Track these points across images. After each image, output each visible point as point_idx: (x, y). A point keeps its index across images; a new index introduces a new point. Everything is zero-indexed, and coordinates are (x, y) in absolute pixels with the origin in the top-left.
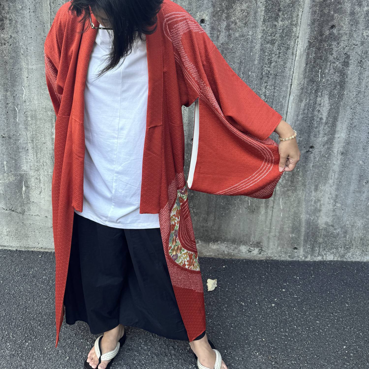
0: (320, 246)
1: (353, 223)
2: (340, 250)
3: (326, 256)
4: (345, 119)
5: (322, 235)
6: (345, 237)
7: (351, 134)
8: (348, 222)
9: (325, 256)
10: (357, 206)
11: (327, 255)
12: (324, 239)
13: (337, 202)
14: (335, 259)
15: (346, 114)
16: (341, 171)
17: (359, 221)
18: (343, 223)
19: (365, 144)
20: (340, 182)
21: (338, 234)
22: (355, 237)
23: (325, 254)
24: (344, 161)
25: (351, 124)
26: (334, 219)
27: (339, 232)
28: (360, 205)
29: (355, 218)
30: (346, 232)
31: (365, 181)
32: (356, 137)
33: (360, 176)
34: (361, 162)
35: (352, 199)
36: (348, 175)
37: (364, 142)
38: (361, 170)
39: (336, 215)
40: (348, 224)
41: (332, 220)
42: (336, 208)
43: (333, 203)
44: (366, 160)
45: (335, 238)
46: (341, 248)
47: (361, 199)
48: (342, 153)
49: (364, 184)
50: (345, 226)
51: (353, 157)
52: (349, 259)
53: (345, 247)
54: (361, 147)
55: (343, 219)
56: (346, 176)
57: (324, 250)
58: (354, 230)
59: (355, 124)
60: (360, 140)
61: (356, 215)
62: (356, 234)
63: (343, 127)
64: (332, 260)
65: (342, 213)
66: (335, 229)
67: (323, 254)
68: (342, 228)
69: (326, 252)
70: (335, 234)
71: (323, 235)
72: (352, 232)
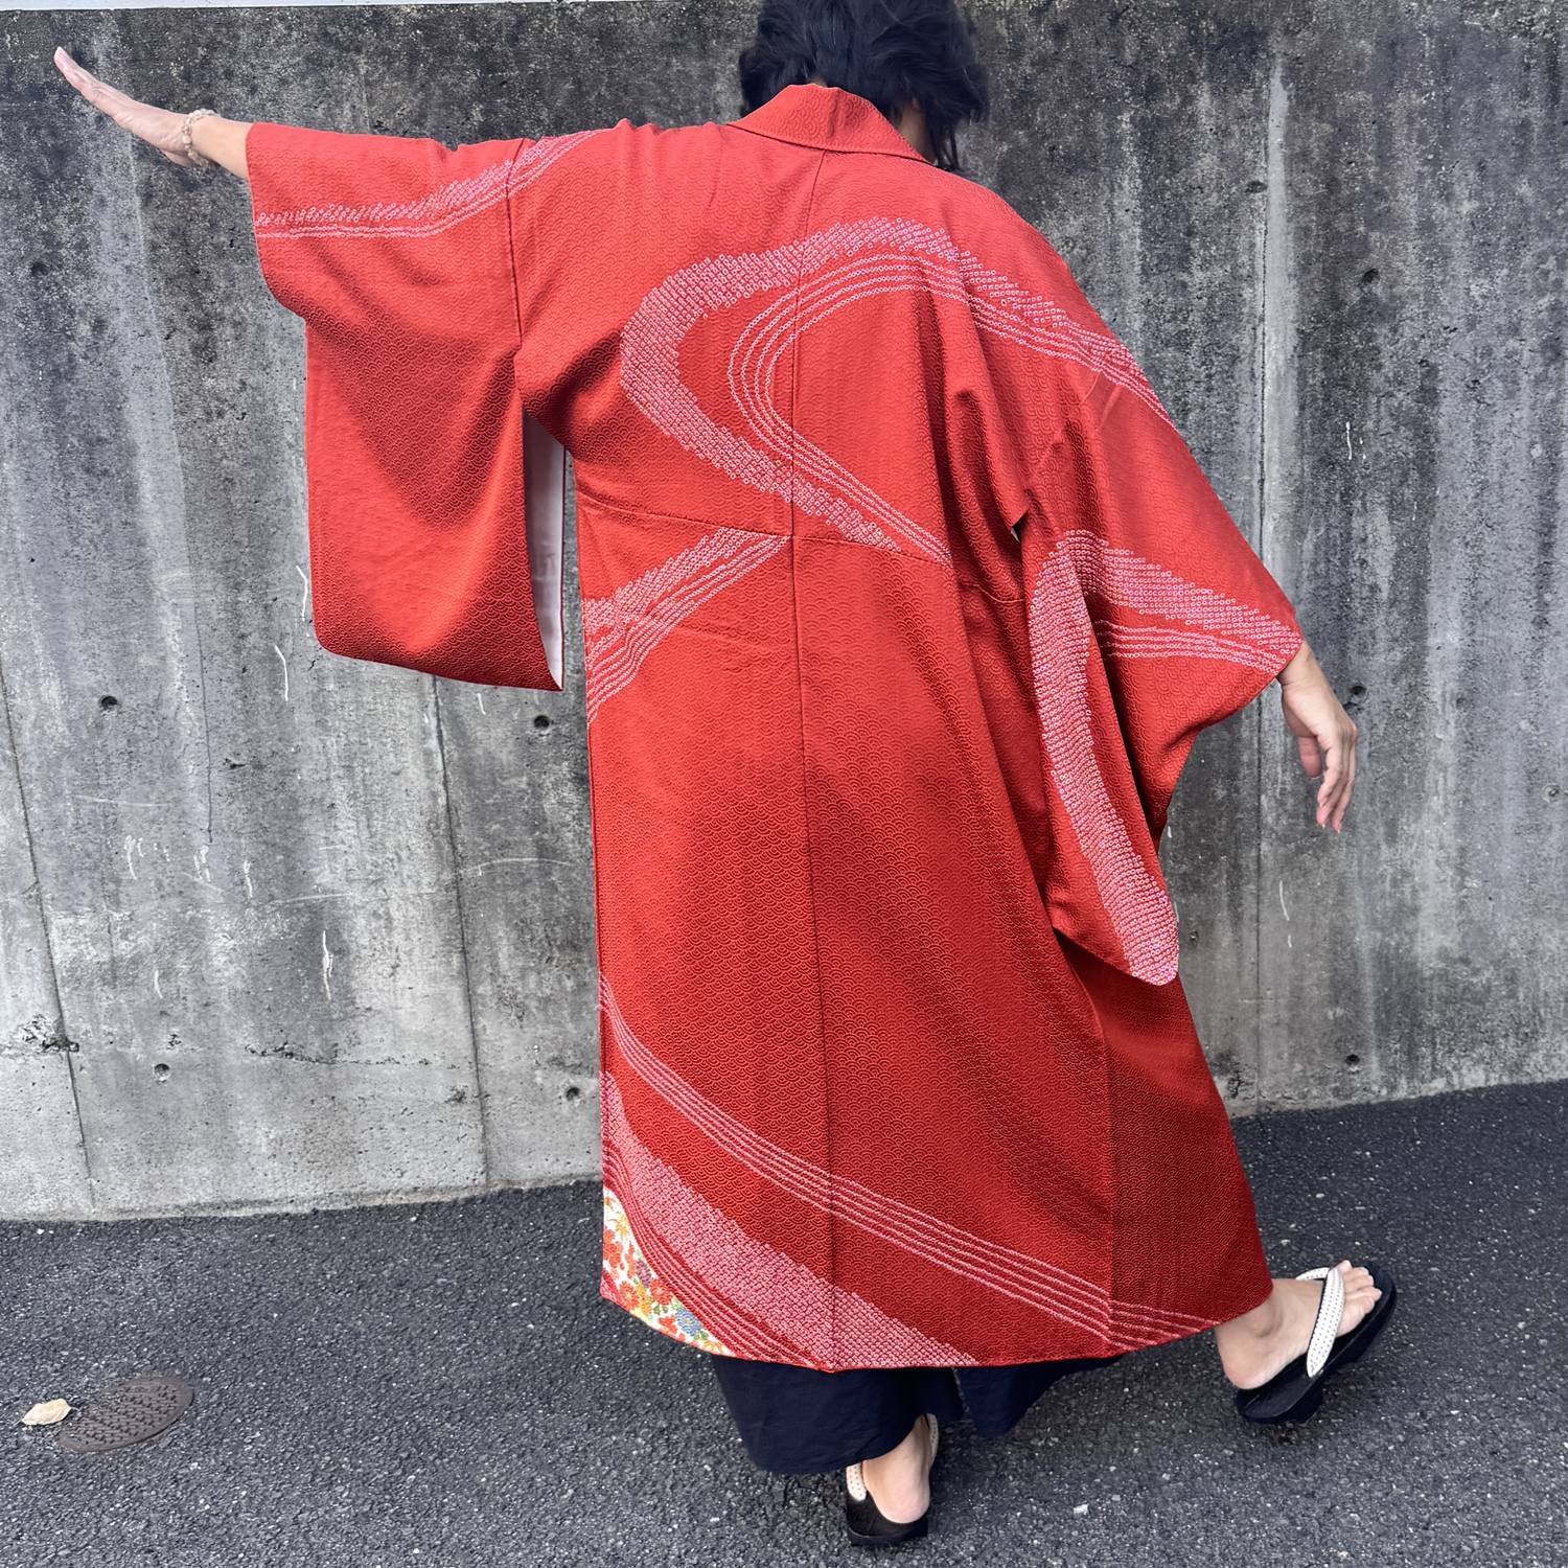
0: (1434, 1038)
1: (1533, 943)
2: (1503, 1047)
3: (1460, 1075)
4: (1453, 582)
5: (1435, 998)
6: (1513, 995)
7: (1479, 632)
8: (1514, 943)
9: (1454, 1073)
10: (1534, 880)
11: (1464, 1071)
12: (1443, 1013)
13: (1468, 874)
14: (1493, 1083)
15: (1453, 565)
16: (1466, 764)
17: (1551, 931)
18: (1498, 945)
19: (1528, 660)
20: (1466, 801)
21: (1488, 989)
22: (1546, 994)
23: (1455, 1068)
24: (1467, 726)
25: (1474, 598)
26: (1466, 935)
27: (1488, 980)
28: (1545, 874)
29: (1537, 924)
30: (1512, 979)
31: (1549, 789)
32: (1494, 638)
33: (1530, 774)
34: (1524, 725)
35: (1514, 856)
36: (1491, 774)
37: (1523, 656)
38: (1527, 751)
39: (1471, 921)
40: (1514, 950)
41: (1459, 939)
42: (1466, 897)
43: (1453, 880)
44: (1540, 716)
45: (1480, 1003)
46: (1506, 1036)
47: (1545, 854)
48: (1458, 701)
49: (1547, 799)
50: (1506, 955)
51: (1495, 710)
52: (1539, 1075)
53: (1517, 1034)
54: (1518, 675)
55: (1495, 933)
56: (1481, 780)
57: (1451, 1051)
58: (1538, 965)
59: (1486, 595)
60: (1510, 649)
61: (1537, 910)
62: (1547, 980)
63: (1450, 609)
64: (1481, 1084)
65: (1490, 910)
66: (1476, 972)
67: (1449, 1068)
68: (1497, 964)
69: (1458, 1057)
70: (1479, 988)
71: (1439, 999)
72: (1535, 976)
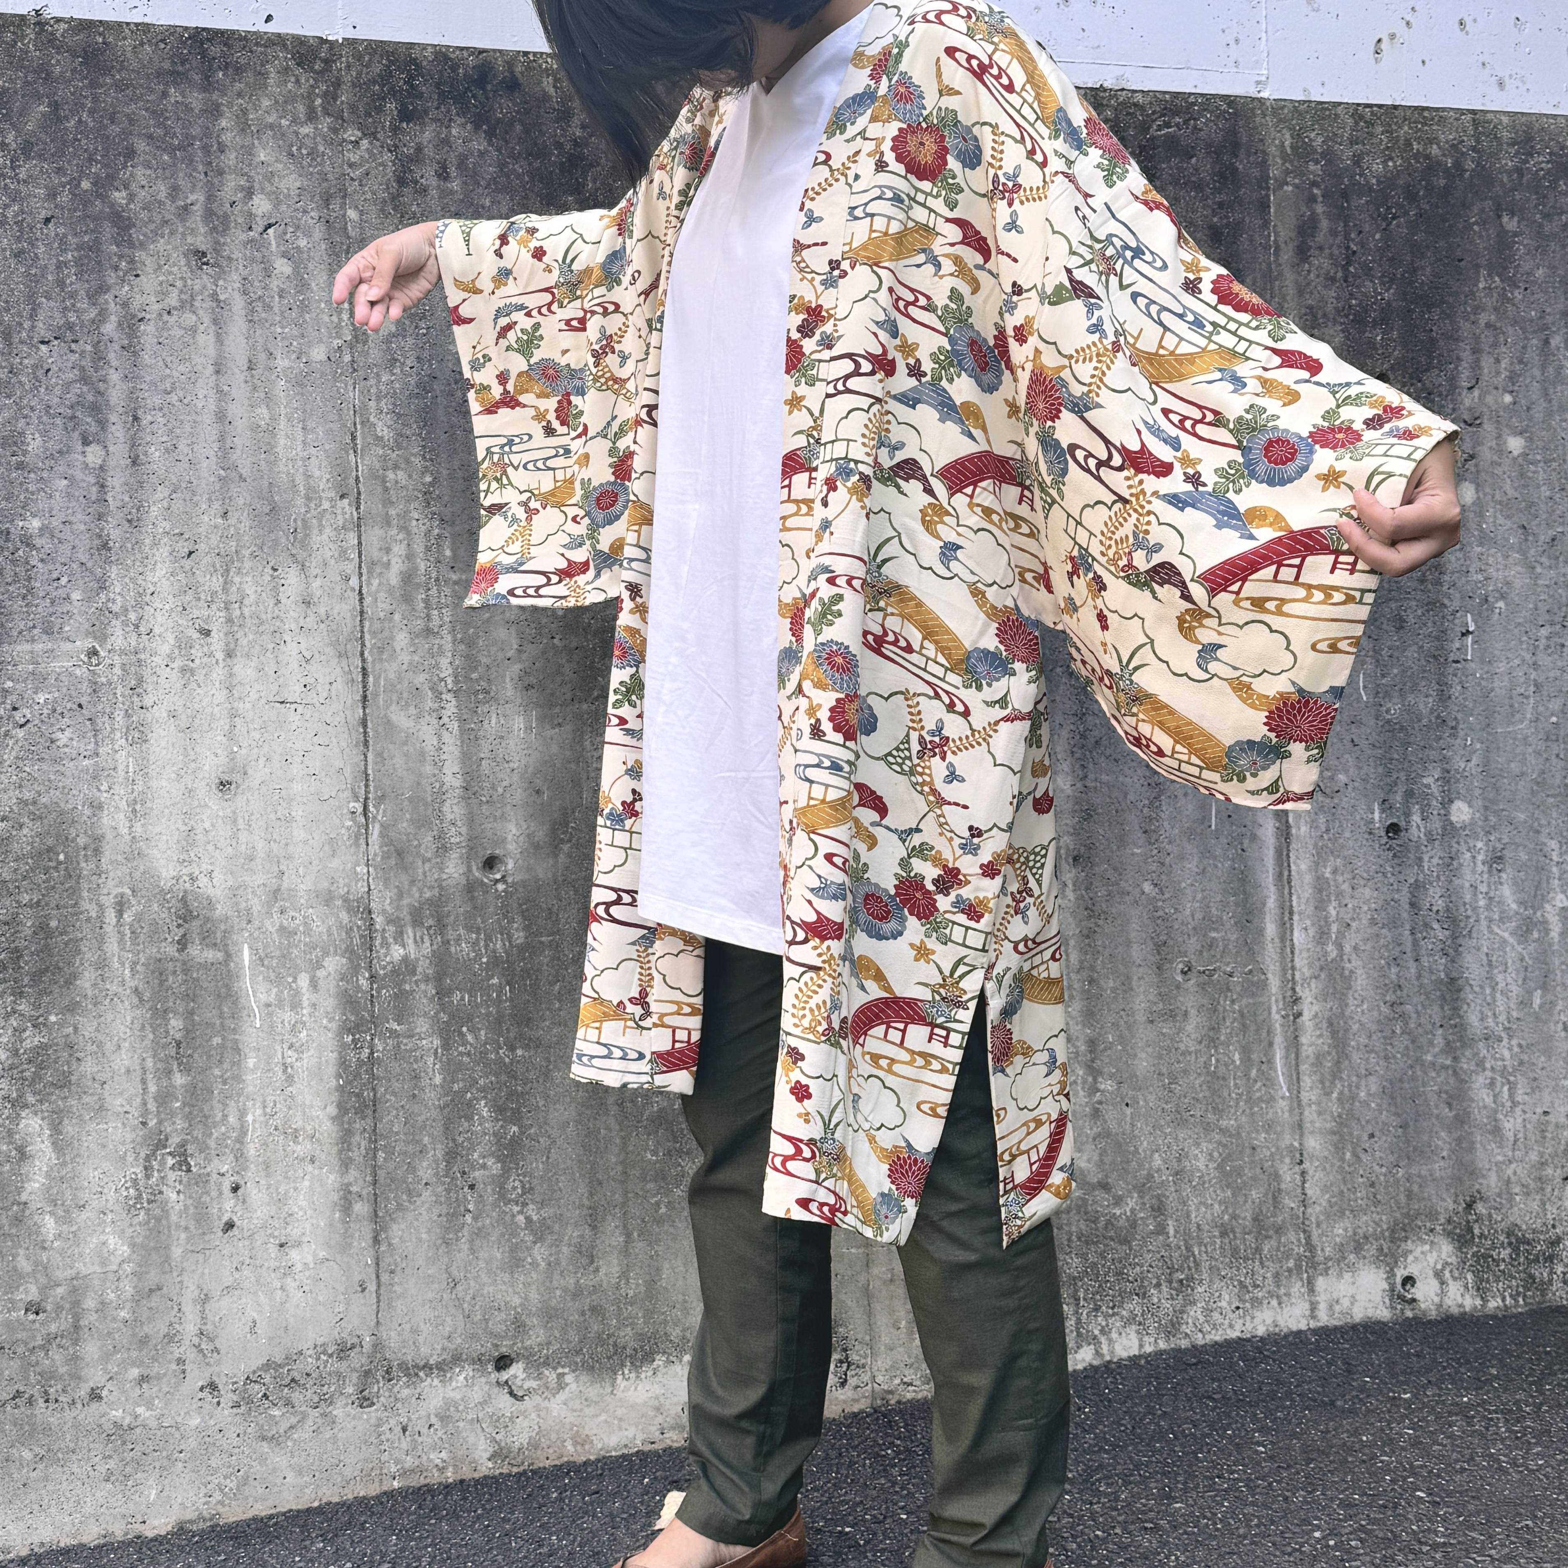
0: (1076, 1291)
1: (1179, 1160)
2: (1156, 1300)
3: (1110, 1341)
5: (1074, 1238)
6: (1161, 1230)
7: (1091, 776)
8: (1157, 1161)
9: (1103, 1339)
10: (1174, 1081)
11: (1114, 1335)
12: (1084, 1256)
13: (1100, 1073)
14: (1148, 1349)
16: (1088, 935)
17: (1197, 1145)
18: (1141, 1166)
19: (1146, 810)
20: (1091, 981)
21: (1133, 1223)
22: (1199, 1226)
23: (1103, 1331)
24: (1087, 889)
25: (1083, 736)
26: (1103, 1153)
27: (1132, 1211)
28: (1185, 1072)
29: (1181, 1136)
30: (1159, 1209)
31: (1181, 966)
32: (1107, 784)
33: (1159, 947)
34: (1147, 887)
35: (1150, 1050)
36: (1116, 948)
37: (1140, 805)
38: (1154, 919)
39: (1107, 1134)
40: (1159, 1170)
41: (1096, 1158)
42: (1100, 1103)
43: (1084, 1082)
44: (1163, 877)
45: (1125, 1241)
46: (1158, 1285)
47: (1182, 1047)
48: (1075, 859)
49: (1179, 978)
50: (1150, 1177)
51: (1115, 869)
52: (1200, 1335)
53: (1170, 1282)
54: (1137, 827)
55: (1136, 1149)
56: (1107, 954)
57: (1097, 1309)
58: (1187, 1191)
59: (1096, 733)
60: (1125, 797)
61: (1180, 1120)
62: (1198, 1210)
63: (1058, 749)
64: (1135, 1351)
65: (1128, 1119)
66: (1118, 1201)
67: (1097, 1332)
68: (1141, 1189)
69: (1106, 1316)
70: (1122, 1222)
71: (1079, 1239)
72: (1184, 1203)
